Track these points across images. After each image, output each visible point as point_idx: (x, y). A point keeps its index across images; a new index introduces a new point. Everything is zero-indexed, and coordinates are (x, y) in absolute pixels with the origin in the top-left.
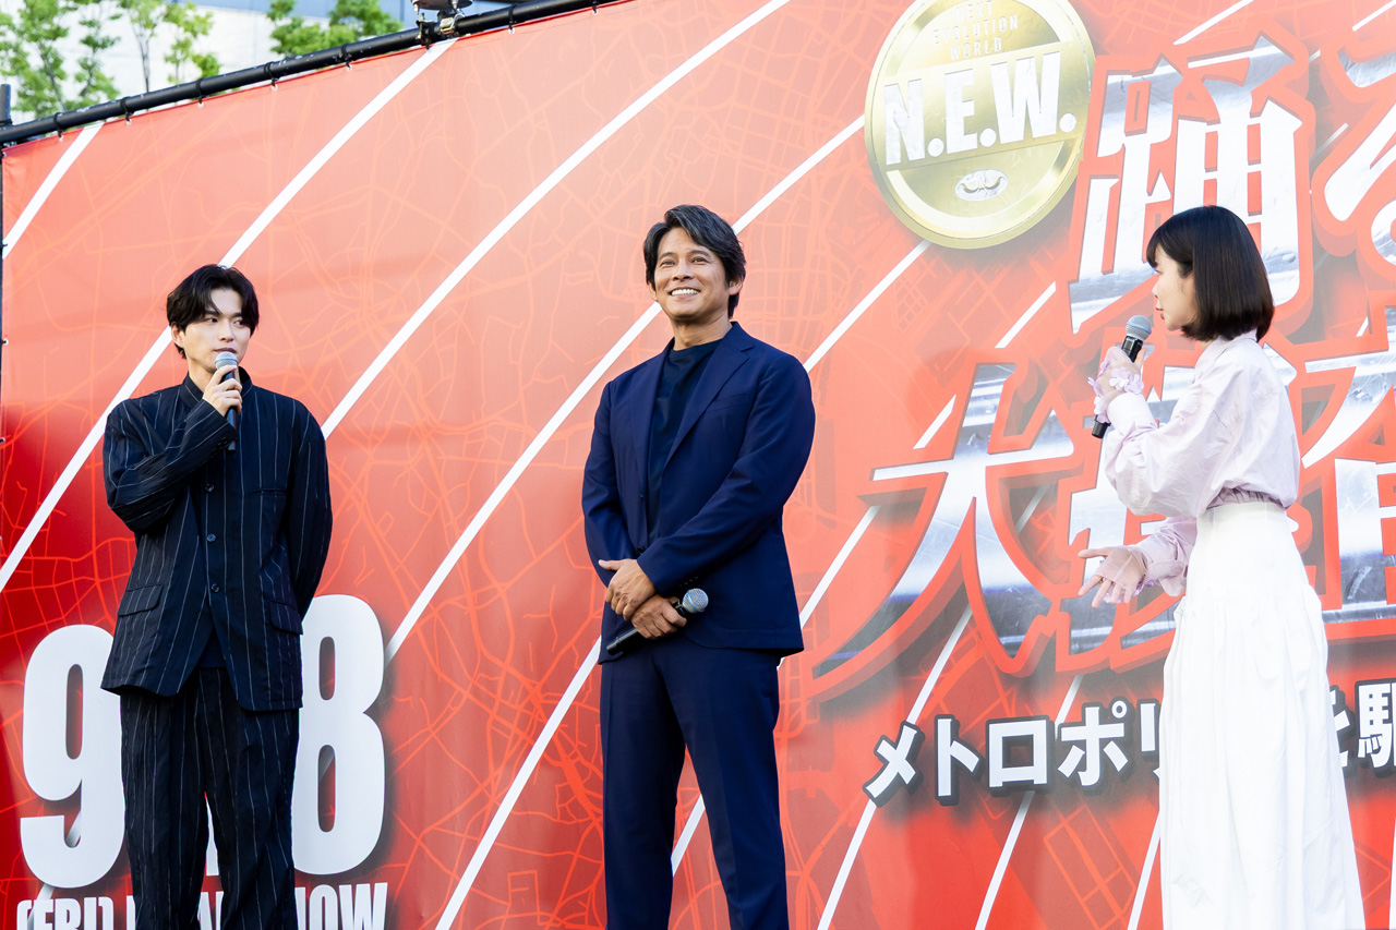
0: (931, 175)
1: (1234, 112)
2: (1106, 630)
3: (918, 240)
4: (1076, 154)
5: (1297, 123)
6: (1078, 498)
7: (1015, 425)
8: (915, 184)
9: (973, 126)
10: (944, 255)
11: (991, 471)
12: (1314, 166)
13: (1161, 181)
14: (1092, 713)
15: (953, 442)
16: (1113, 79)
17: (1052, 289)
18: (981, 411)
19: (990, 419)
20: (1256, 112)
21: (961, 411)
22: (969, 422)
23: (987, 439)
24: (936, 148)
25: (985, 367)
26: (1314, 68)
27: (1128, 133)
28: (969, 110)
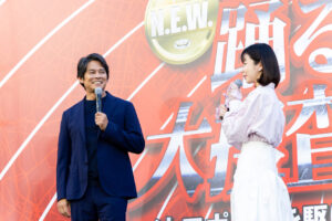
0: (166, 40)
1: (264, 21)
2: (222, 189)
3: (162, 62)
4: (213, 33)
5: (284, 25)
6: (213, 146)
7: (193, 122)
8: (161, 43)
9: (179, 25)
10: (170, 67)
11: (185, 137)
12: (290, 38)
13: (241, 43)
14: (217, 216)
15: (172, 128)
16: (225, 10)
17: (205, 78)
18: (182, 118)
19: (184, 120)
20: (271, 21)
21: (175, 117)
22: (178, 121)
23: (184, 126)
24: (167, 32)
25: (183, 103)
26: (290, 7)
27: (230, 27)
28: (178, 19)
